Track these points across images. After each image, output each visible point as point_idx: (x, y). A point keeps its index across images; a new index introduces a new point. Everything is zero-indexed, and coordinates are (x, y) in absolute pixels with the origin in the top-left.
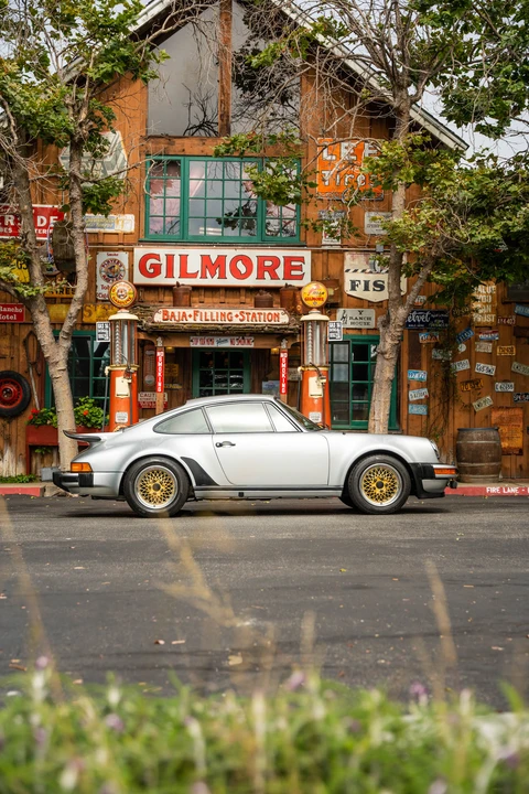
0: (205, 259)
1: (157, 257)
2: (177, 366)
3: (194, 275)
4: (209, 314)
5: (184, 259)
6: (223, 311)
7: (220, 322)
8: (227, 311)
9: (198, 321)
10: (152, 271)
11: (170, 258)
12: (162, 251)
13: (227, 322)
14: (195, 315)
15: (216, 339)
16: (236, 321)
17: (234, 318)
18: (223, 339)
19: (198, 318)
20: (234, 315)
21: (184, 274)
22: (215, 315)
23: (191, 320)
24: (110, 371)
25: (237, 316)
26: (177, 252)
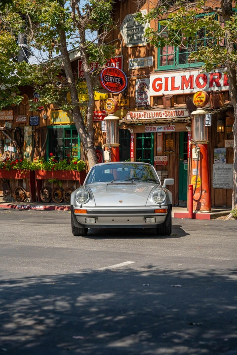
0: (183, 78)
1: (160, 79)
2: (172, 141)
3: (178, 89)
4: (151, 114)
5: (173, 79)
6: (157, 112)
7: (156, 118)
8: (159, 112)
9: (146, 118)
10: (158, 88)
11: (167, 79)
12: (163, 76)
13: (160, 118)
14: (145, 115)
15: (157, 127)
16: (164, 117)
17: (163, 115)
18: (160, 127)
19: (146, 116)
20: (162, 113)
21: (173, 88)
22: (153, 114)
23: (143, 118)
24: (104, 147)
25: (164, 114)
26: (169, 75)
